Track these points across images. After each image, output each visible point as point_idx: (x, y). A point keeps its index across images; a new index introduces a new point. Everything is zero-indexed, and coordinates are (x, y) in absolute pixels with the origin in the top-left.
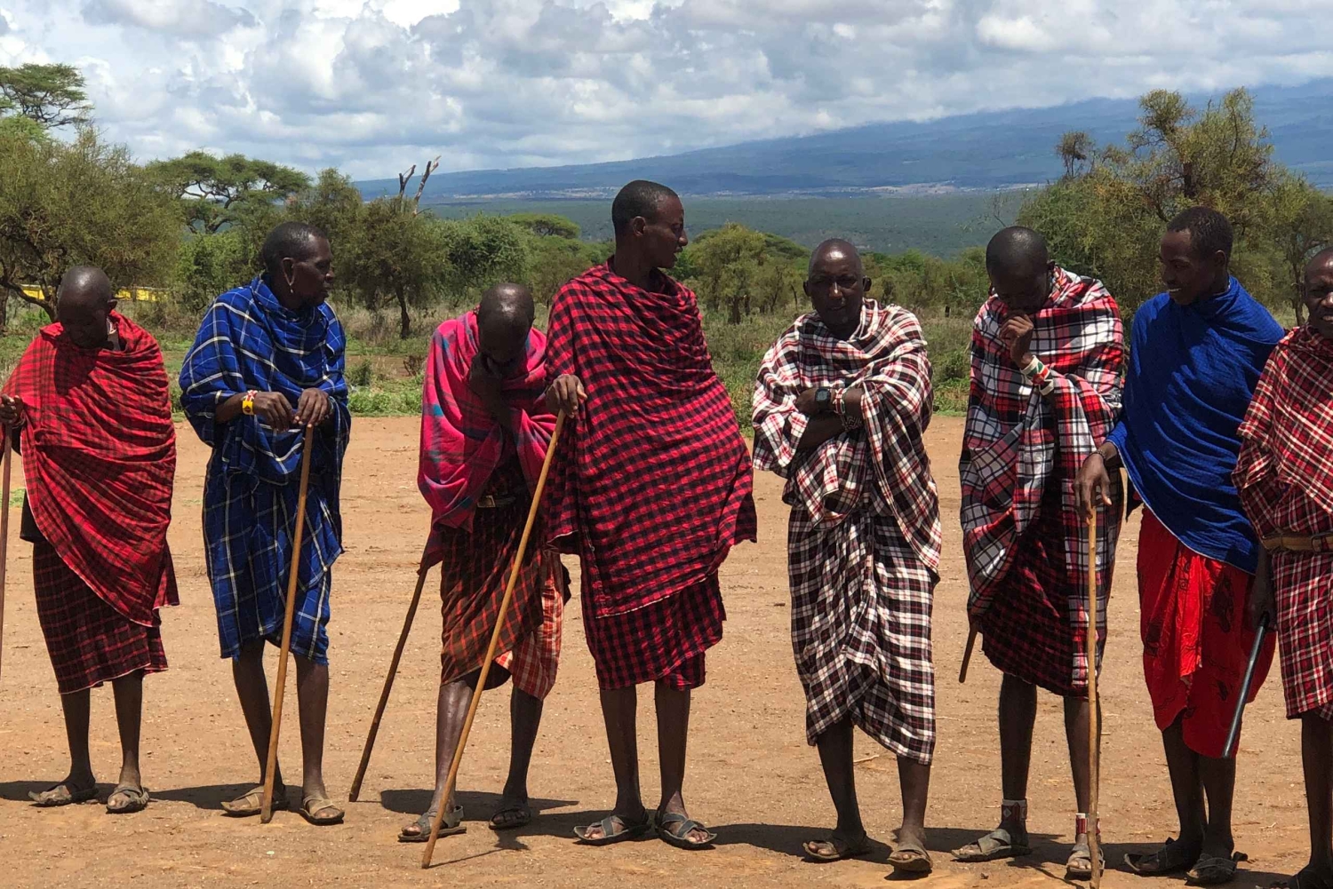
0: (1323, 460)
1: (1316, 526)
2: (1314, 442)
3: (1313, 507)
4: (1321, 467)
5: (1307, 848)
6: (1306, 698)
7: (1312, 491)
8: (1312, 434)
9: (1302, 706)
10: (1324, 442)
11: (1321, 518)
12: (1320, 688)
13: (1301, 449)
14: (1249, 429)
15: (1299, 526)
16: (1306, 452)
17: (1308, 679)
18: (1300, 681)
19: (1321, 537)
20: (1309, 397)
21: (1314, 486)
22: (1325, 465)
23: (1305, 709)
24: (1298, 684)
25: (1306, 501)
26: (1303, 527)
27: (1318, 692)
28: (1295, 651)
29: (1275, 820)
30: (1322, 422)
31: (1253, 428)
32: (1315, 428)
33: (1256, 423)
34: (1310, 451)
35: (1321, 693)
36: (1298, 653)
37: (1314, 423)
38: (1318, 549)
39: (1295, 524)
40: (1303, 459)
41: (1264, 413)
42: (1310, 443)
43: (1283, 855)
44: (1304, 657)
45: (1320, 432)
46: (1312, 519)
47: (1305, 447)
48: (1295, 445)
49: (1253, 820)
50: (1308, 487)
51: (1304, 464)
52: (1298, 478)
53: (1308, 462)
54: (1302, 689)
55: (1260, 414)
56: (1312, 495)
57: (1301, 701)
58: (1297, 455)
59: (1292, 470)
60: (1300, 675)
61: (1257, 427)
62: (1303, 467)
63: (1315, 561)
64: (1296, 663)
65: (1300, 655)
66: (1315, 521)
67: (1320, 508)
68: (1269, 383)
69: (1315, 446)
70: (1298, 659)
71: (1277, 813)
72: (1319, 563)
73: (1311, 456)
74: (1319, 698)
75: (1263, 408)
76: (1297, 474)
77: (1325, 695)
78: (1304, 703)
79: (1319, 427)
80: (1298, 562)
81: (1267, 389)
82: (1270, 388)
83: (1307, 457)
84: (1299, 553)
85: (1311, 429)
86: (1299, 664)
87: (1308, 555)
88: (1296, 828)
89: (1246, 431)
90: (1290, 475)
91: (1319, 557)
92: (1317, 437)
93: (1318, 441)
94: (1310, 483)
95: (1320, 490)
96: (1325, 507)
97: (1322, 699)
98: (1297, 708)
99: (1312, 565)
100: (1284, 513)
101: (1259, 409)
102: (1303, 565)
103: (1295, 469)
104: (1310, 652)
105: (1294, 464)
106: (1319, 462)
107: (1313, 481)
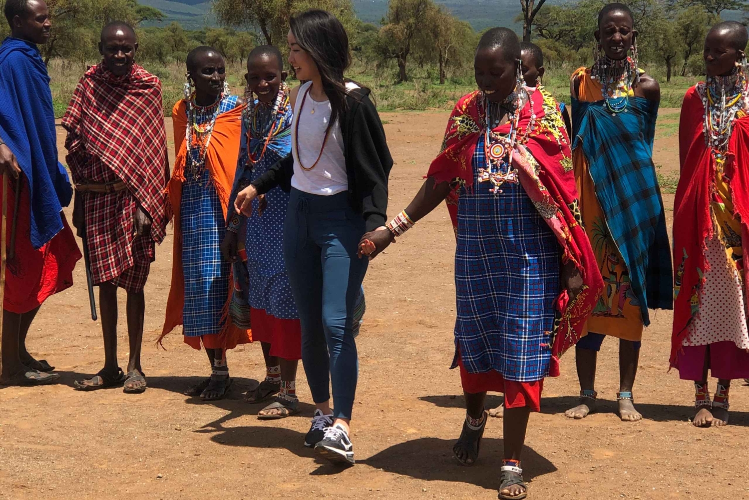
0: (110, 141)
1: (107, 179)
2: (106, 131)
3: (106, 168)
4: (109, 145)
6: (105, 274)
7: (104, 158)
8: (104, 126)
9: (103, 279)
10: (111, 132)
11: (110, 174)
12: (113, 268)
13: (98, 135)
14: (69, 122)
15: (98, 178)
16: (101, 137)
17: (106, 263)
18: (101, 265)
19: (110, 185)
20: (103, 106)
21: (105, 155)
22: (111, 144)
23: (105, 280)
24: (100, 267)
25: (102, 164)
26: (100, 179)
27: (112, 270)
28: (97, 248)
29: (88, 344)
30: (110, 120)
31: (71, 121)
32: (106, 123)
33: (72, 119)
34: (103, 136)
35: (114, 271)
36: (99, 249)
37: (106, 121)
38: (109, 191)
39: (96, 177)
40: (99, 140)
41: (77, 113)
42: (103, 132)
43: (91, 363)
44: (103, 251)
45: (109, 126)
46: (105, 174)
47: (101, 134)
48: (95, 132)
49: (76, 344)
50: (101, 156)
51: (100, 143)
52: (97, 151)
53: (102, 143)
54: (102, 269)
55: (75, 114)
56: (104, 160)
57: (102, 276)
58: (97, 139)
59: (94, 147)
60: (101, 261)
61: (73, 121)
62: (99, 145)
63: (107, 197)
64: (98, 255)
65: (101, 250)
66: (107, 175)
67: (108, 166)
68: (79, 96)
69: (106, 133)
70: (100, 253)
71: (89, 340)
72: (109, 198)
73: (104, 139)
74: (113, 273)
75: (76, 110)
76: (96, 149)
77: (116, 272)
78: (104, 277)
79: (108, 123)
80: (97, 198)
81: (78, 100)
82: (80, 99)
83: (102, 140)
84: (98, 193)
85: (104, 124)
86: (100, 256)
87: (103, 194)
89: (67, 123)
90: (93, 150)
91: (109, 195)
92: (107, 129)
93: (108, 131)
94: (103, 153)
95: (108, 157)
96: (110, 166)
97: (114, 274)
98: (100, 280)
99: (106, 199)
100: (89, 171)
101: (74, 111)
102: (100, 200)
103: (95, 146)
104: (106, 248)
105: (95, 144)
106: (108, 142)
107: (104, 153)
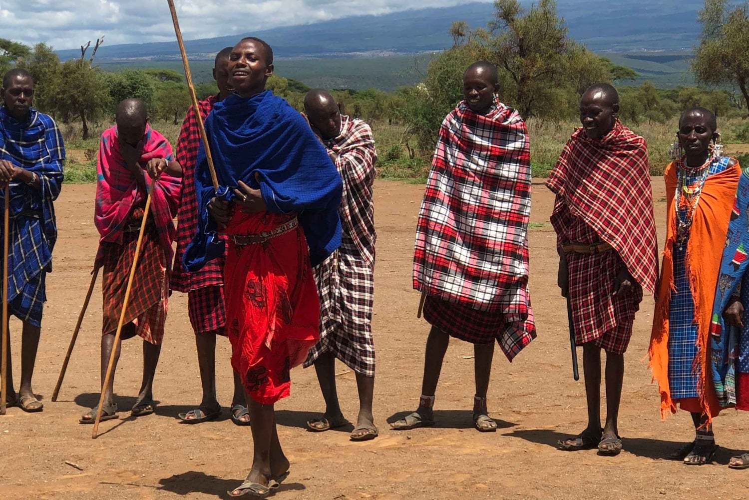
0: (595, 203)
1: (592, 240)
2: (590, 193)
3: (590, 230)
4: (593, 206)
5: (586, 419)
6: (587, 335)
7: (587, 219)
8: (589, 188)
9: (584, 339)
10: (595, 193)
11: (594, 236)
12: (595, 329)
13: (583, 197)
14: (552, 183)
15: (582, 239)
16: (586, 199)
17: (588, 324)
18: (583, 325)
19: (595, 246)
20: (587, 168)
21: (589, 217)
22: (595, 205)
23: (587, 341)
24: (582, 327)
25: (586, 226)
26: (584, 240)
28: (580, 309)
29: (570, 403)
30: (594, 182)
31: (555, 183)
32: (590, 185)
33: (556, 180)
34: (587, 198)
35: (595, 332)
36: (582, 310)
37: (590, 183)
38: (593, 252)
39: (580, 238)
40: (584, 202)
41: (561, 174)
42: (588, 194)
43: (574, 423)
44: (586, 312)
45: (593, 187)
46: (589, 235)
47: (585, 196)
48: (580, 194)
49: (558, 403)
50: (585, 218)
51: (584, 205)
52: (581, 212)
53: (586, 204)
54: (584, 329)
55: (559, 175)
56: (587, 221)
57: (584, 336)
58: (581, 200)
59: (578, 208)
60: (583, 322)
61: (557, 182)
62: (583, 207)
63: (592, 258)
64: (581, 315)
65: (583, 311)
66: (591, 237)
67: (592, 227)
68: (565, 158)
69: (590, 195)
70: (582, 313)
71: (570, 399)
72: (593, 259)
73: (588, 201)
74: (594, 334)
75: (561, 172)
76: (580, 210)
77: (597, 333)
78: (586, 337)
79: (593, 185)
80: (582, 259)
81: (563, 161)
82: (566, 161)
83: (586, 201)
84: (582, 254)
85: (588, 186)
86: (582, 316)
87: (588, 255)
88: (581, 408)
89: (550, 184)
90: (577, 211)
91: (594, 256)
92: (592, 190)
93: (592, 193)
94: (586, 215)
95: (591, 218)
96: (594, 227)
97: (596, 336)
98: (582, 340)
99: (590, 260)
100: (574, 232)
101: (558, 172)
102: (584, 261)
103: (579, 207)
104: (589, 309)
105: (579, 205)
106: (592, 204)
107: (588, 214)
